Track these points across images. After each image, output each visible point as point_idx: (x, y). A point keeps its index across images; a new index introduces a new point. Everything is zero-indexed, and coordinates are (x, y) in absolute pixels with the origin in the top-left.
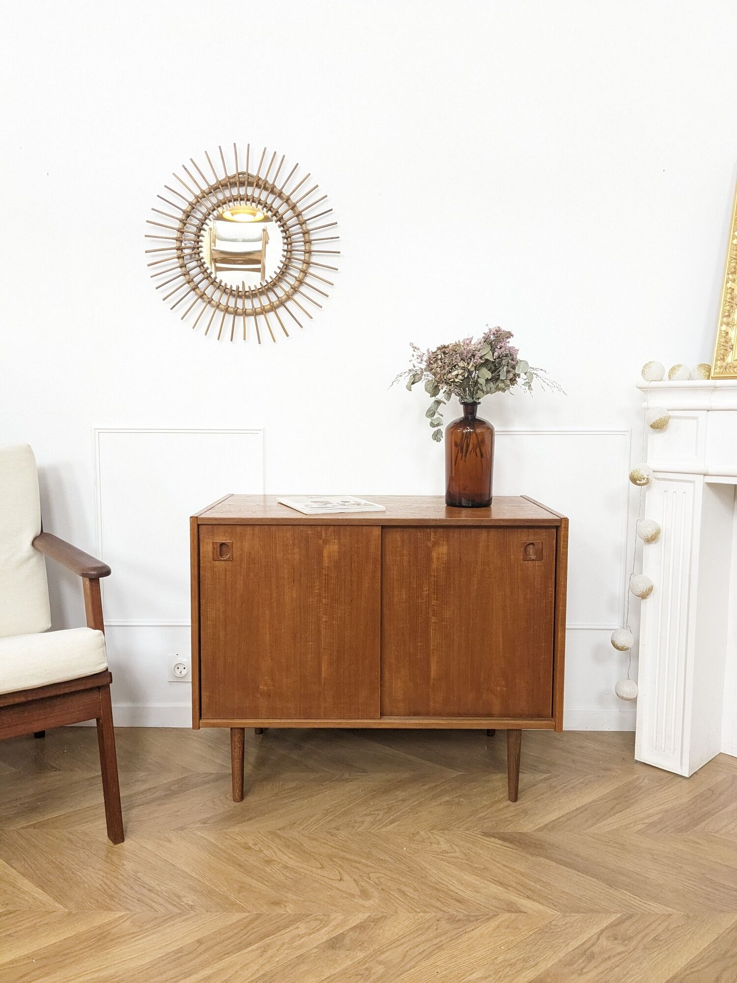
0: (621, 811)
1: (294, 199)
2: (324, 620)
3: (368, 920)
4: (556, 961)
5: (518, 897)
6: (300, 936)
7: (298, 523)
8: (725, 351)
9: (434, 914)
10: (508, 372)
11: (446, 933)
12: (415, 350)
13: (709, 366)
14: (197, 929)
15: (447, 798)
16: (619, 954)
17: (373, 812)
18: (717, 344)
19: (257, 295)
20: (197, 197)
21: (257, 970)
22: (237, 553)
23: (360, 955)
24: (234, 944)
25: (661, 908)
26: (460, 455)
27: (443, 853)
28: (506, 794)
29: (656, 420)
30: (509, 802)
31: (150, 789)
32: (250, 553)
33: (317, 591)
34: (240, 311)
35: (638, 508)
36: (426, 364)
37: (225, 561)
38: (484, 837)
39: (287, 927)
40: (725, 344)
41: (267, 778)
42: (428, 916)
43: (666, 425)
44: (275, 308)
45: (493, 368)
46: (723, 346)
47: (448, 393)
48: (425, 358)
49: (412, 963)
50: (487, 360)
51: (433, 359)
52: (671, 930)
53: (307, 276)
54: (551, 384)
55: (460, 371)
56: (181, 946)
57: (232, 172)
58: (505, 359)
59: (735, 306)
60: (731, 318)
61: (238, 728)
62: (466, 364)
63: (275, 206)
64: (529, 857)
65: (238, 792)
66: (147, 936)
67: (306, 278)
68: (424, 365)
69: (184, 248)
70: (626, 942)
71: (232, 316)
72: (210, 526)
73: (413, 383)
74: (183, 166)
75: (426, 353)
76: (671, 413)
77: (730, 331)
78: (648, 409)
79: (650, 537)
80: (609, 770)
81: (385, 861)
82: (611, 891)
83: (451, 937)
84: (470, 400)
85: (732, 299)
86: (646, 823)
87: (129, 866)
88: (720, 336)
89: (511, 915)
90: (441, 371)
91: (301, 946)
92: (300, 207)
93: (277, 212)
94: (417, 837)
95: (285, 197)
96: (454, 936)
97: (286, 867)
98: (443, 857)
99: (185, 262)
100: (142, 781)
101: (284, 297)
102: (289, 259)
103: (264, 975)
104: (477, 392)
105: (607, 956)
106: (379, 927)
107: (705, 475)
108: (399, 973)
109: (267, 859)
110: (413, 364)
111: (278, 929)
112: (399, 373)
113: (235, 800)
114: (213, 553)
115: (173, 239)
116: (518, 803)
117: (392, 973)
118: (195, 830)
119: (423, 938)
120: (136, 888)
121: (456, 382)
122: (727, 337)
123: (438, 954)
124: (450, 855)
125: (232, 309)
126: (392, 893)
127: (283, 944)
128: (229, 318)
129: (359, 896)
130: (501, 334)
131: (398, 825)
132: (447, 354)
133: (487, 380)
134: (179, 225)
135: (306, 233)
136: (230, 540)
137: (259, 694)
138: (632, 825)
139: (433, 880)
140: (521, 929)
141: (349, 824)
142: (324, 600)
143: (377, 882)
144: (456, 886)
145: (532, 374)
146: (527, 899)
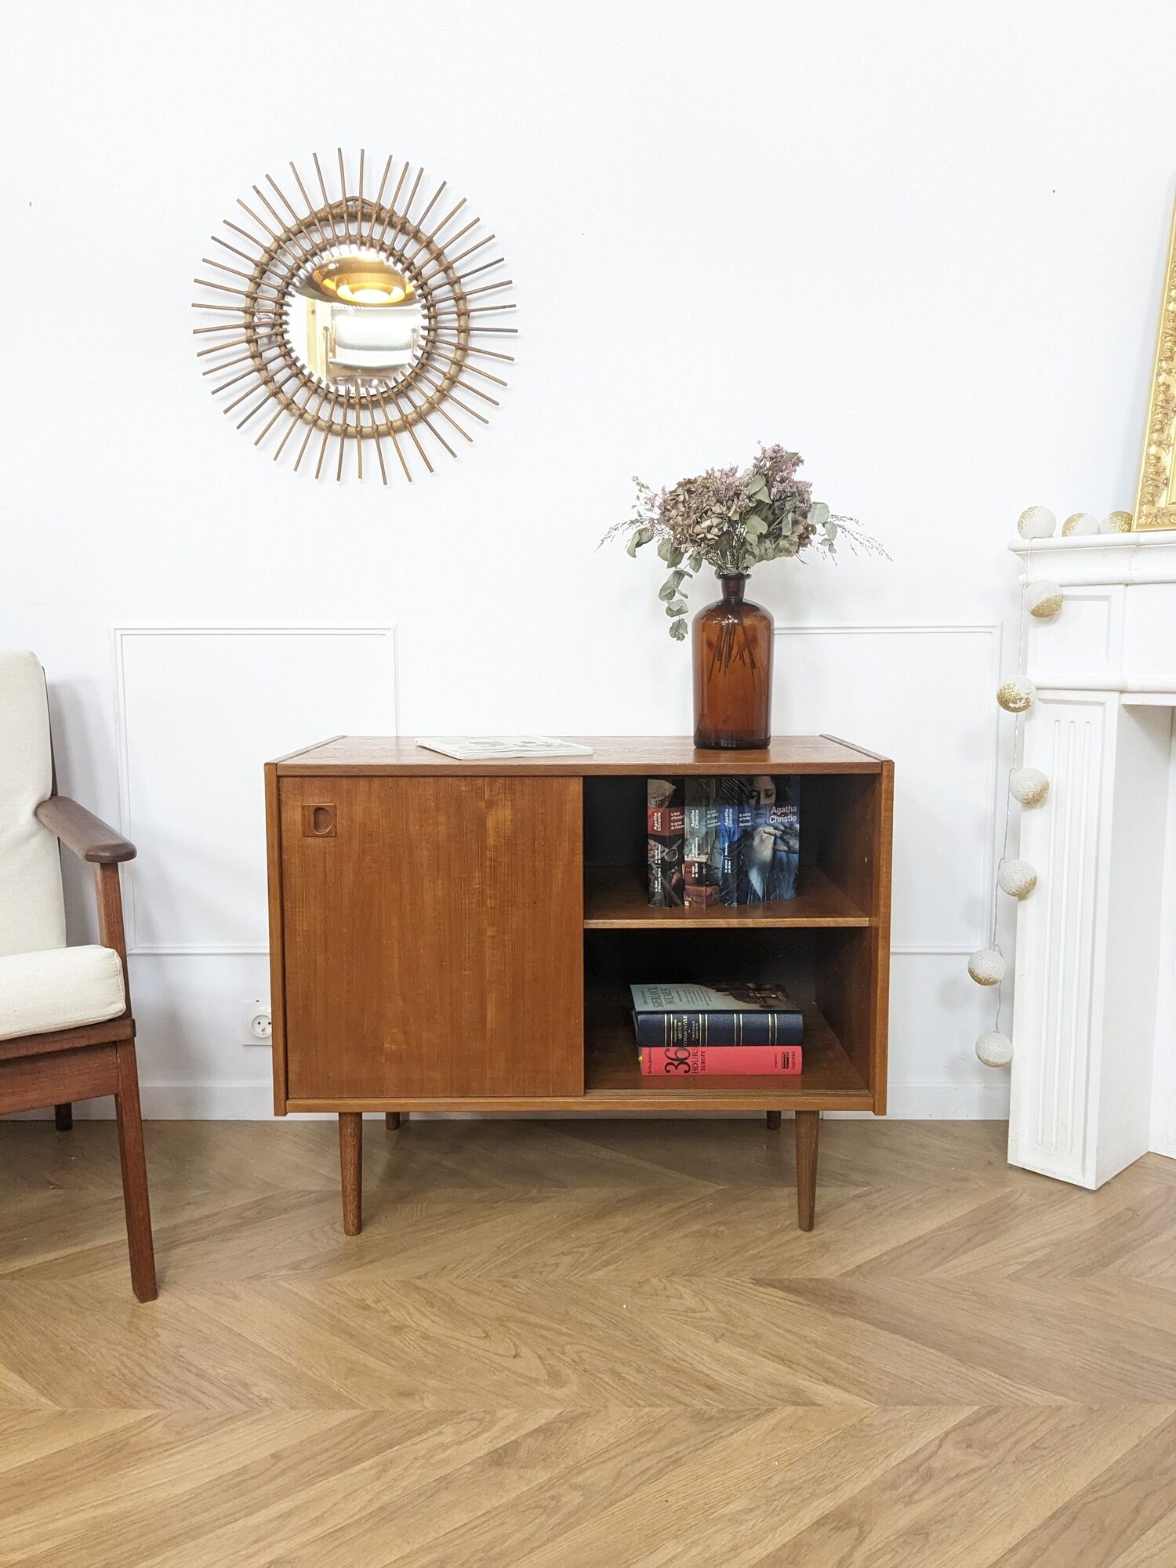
0: (982, 1245)
1: (439, 241)
2: (489, 933)
3: (559, 1419)
4: (868, 1482)
5: (809, 1381)
6: (444, 1447)
7: (445, 773)
8: (1156, 489)
9: (667, 1409)
10: (795, 522)
11: (688, 1438)
12: (643, 489)
13: (1129, 514)
14: (272, 1436)
15: (697, 1227)
16: (973, 1470)
17: (575, 1250)
18: (1141, 478)
19: (380, 403)
20: (277, 239)
21: (370, 1501)
22: (342, 823)
23: (542, 1476)
24: (332, 1460)
25: (1045, 1396)
26: (717, 663)
27: (687, 1312)
28: (795, 1219)
29: (1040, 602)
30: (800, 1232)
31: (208, 1216)
32: (365, 825)
33: (478, 886)
34: (351, 430)
35: (1012, 751)
36: (659, 512)
37: (322, 836)
38: (756, 1287)
39: (425, 1430)
40: (1154, 477)
41: (402, 1198)
42: (658, 1412)
43: (1056, 610)
44: (411, 425)
45: (771, 517)
46: (1152, 479)
47: (696, 559)
48: (658, 501)
49: (630, 1488)
50: (760, 502)
51: (671, 502)
52: (1062, 1431)
53: (463, 372)
54: (867, 543)
55: (716, 521)
56: (246, 1463)
57: (335, 197)
58: (790, 500)
59: (1172, 414)
60: (1166, 433)
61: (351, 1113)
62: (724, 509)
63: (408, 253)
64: (829, 1316)
65: (351, 1217)
66: (188, 1448)
67: (461, 374)
68: (656, 514)
69: (258, 326)
70: (987, 1451)
71: (339, 439)
72: (297, 779)
73: (639, 545)
74: (255, 187)
75: (660, 493)
76: (1066, 591)
77: (1163, 455)
78: (1027, 585)
79: (1031, 796)
80: (966, 1180)
81: (592, 1327)
82: (963, 1370)
83: (695, 1445)
84: (732, 571)
85: (1167, 401)
86: (1025, 1263)
87: (165, 1337)
88: (1146, 463)
89: (796, 1409)
90: (683, 520)
91: (445, 1462)
92: (450, 254)
93: (412, 264)
94: (646, 1288)
95: (424, 238)
96: (700, 1443)
97: (425, 1337)
98: (686, 1319)
99: (260, 349)
100: (196, 1203)
101: (425, 407)
102: (433, 342)
103: (382, 1508)
104: (745, 558)
105: (953, 1475)
106: (577, 1429)
107: (1122, 692)
108: (606, 1504)
109: (397, 1324)
110: (638, 512)
111: (409, 1435)
112: (613, 525)
113: (347, 1232)
114: (303, 824)
115: (238, 309)
116: (814, 1232)
117: (595, 1503)
118: (279, 1279)
119: (649, 1447)
120: (176, 1371)
121: (709, 540)
122: (1159, 465)
123: (674, 1473)
124: (698, 1315)
125: (339, 427)
126: (599, 1375)
127: (416, 1459)
128: (334, 442)
129: (545, 1381)
130: (782, 456)
131: (616, 1270)
132: (693, 492)
133: (761, 537)
134: (249, 287)
135: (460, 298)
136: (331, 802)
137: (383, 1057)
138: (1001, 1266)
139: (669, 1355)
140: (812, 1431)
141: (534, 1268)
142: (489, 901)
143: (576, 1359)
144: (707, 1364)
145: (834, 526)
146: (823, 1384)
